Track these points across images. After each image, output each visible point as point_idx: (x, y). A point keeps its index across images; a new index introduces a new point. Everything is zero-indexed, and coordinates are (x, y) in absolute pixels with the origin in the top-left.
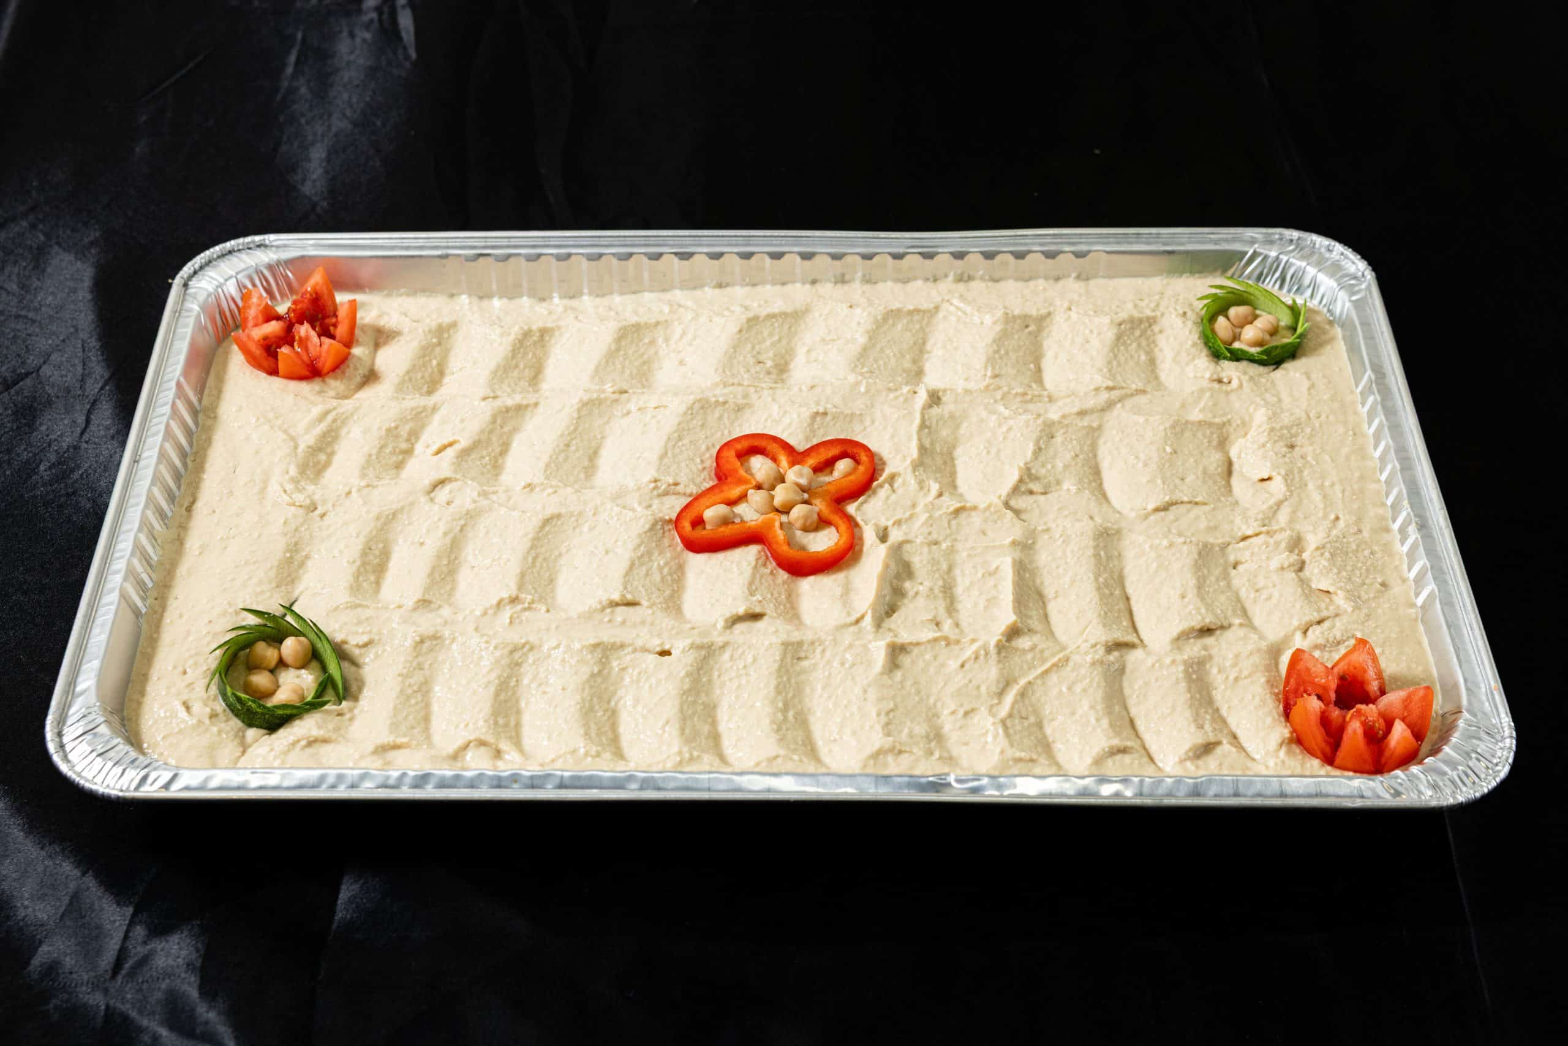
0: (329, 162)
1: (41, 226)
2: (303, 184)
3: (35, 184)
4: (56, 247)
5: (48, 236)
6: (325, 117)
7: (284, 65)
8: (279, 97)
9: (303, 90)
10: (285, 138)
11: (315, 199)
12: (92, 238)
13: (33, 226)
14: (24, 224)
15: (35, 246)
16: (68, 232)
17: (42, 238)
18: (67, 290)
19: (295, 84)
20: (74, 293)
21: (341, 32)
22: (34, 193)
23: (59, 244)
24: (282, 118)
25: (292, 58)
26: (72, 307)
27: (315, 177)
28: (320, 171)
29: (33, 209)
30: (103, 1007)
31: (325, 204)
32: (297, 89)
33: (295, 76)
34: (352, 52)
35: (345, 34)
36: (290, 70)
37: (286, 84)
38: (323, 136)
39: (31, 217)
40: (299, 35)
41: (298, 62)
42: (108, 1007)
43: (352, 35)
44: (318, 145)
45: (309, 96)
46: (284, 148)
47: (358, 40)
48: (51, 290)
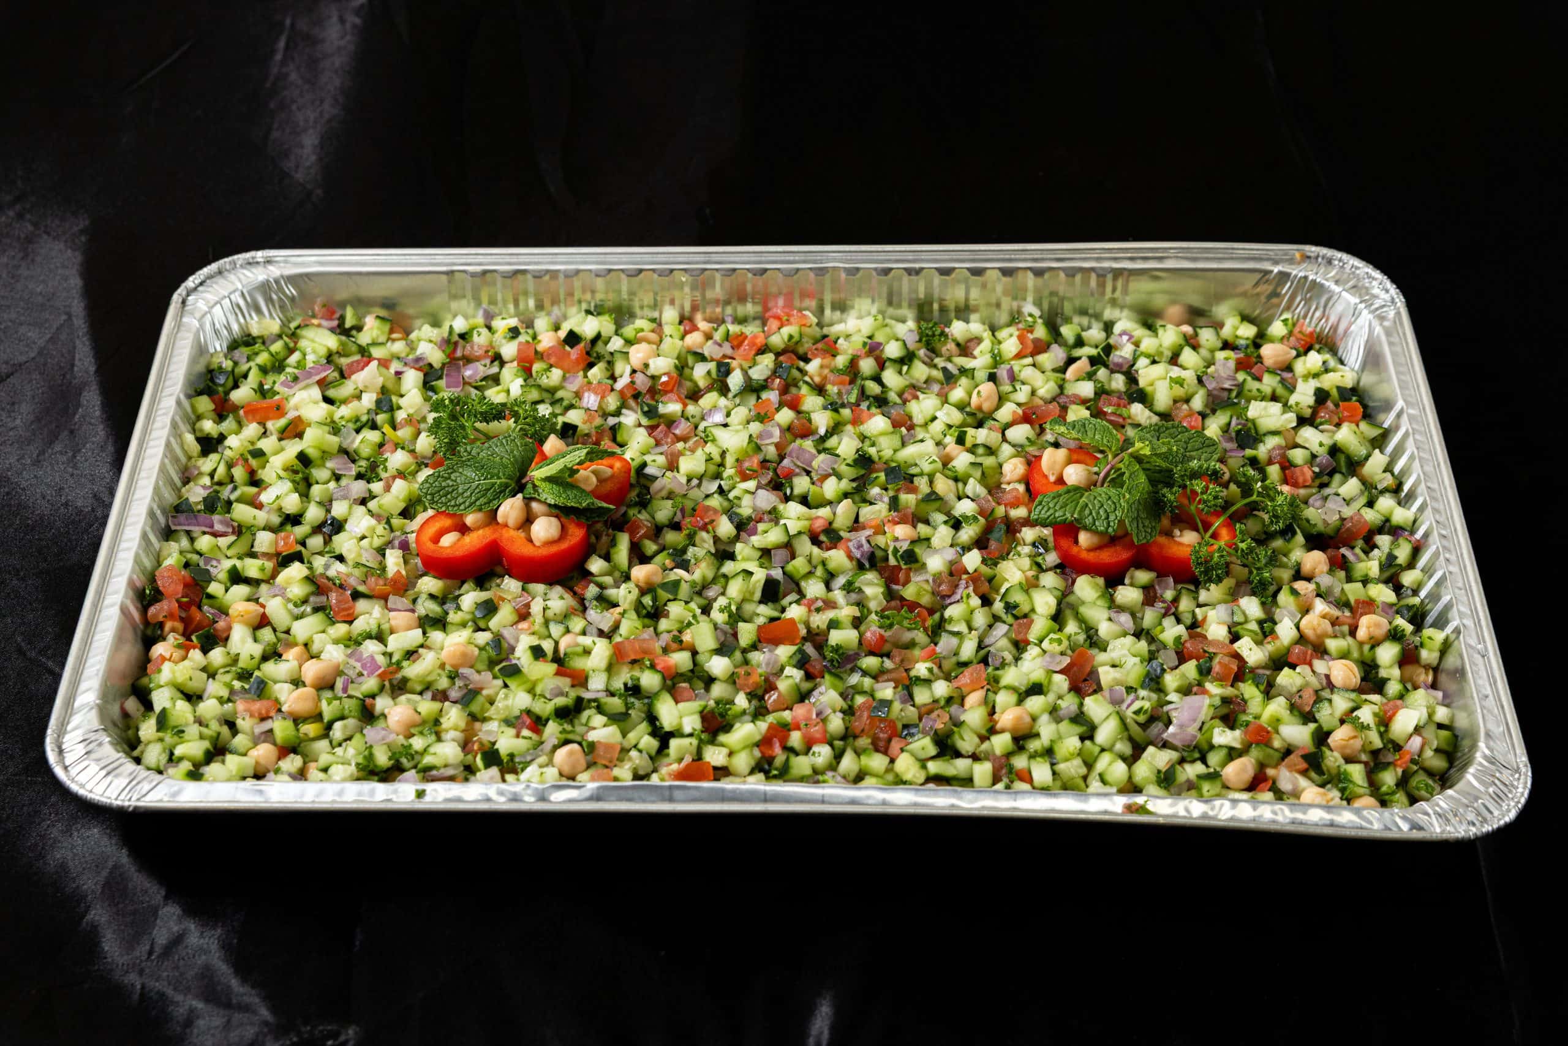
0: (322, 148)
1: (28, 216)
2: (296, 172)
3: (20, 173)
4: (45, 237)
5: (36, 225)
6: (318, 103)
7: (273, 52)
8: (268, 85)
9: (293, 76)
10: (276, 126)
11: (309, 186)
12: (81, 226)
13: (20, 216)
14: (11, 213)
15: (23, 236)
16: (57, 222)
17: (30, 228)
18: (58, 278)
19: (284, 70)
20: (66, 280)
21: (329, 17)
22: (19, 183)
23: (48, 234)
24: (272, 105)
25: (282, 44)
26: (64, 294)
27: (308, 164)
28: (313, 158)
29: (18, 199)
30: (139, 987)
31: (319, 192)
32: (287, 75)
33: (284, 63)
34: (342, 38)
35: (335, 19)
36: (279, 57)
37: (275, 70)
38: (315, 122)
39: (18, 207)
40: (288, 22)
41: (287, 48)
42: (143, 987)
43: (342, 20)
44: (311, 131)
45: (300, 82)
46: (275, 134)
47: (348, 26)
48: (41, 278)
